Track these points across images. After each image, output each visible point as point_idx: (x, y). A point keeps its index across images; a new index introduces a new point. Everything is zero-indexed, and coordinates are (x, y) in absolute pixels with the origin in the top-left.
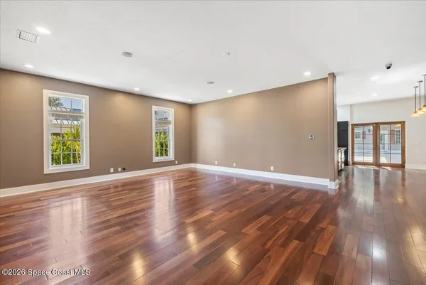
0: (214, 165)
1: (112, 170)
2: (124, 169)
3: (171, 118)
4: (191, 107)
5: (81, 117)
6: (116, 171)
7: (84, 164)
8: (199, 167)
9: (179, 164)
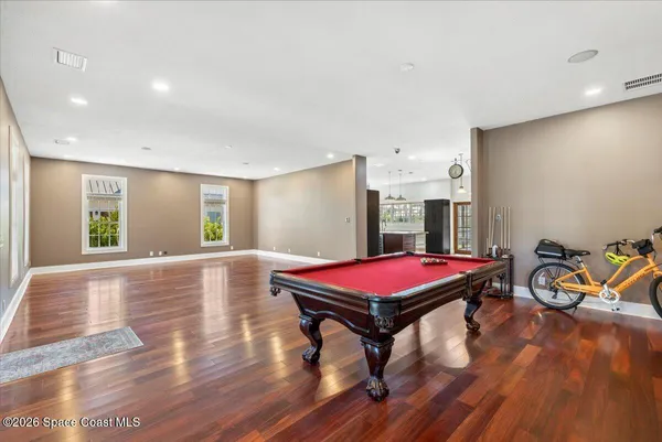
0: (272, 250)
1: (151, 254)
2: (165, 254)
3: (226, 197)
4: (252, 183)
5: (120, 199)
6: (156, 255)
7: (123, 246)
8: (260, 253)
9: (234, 250)
